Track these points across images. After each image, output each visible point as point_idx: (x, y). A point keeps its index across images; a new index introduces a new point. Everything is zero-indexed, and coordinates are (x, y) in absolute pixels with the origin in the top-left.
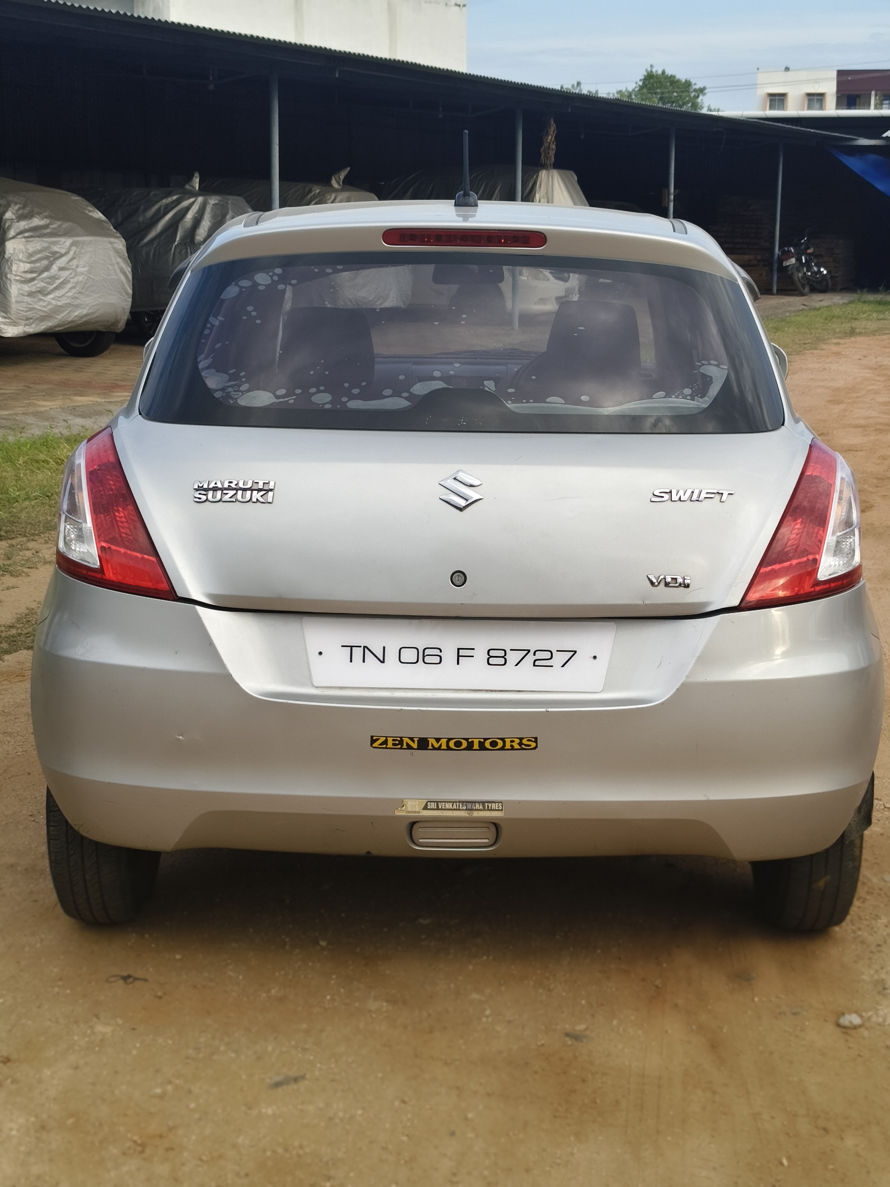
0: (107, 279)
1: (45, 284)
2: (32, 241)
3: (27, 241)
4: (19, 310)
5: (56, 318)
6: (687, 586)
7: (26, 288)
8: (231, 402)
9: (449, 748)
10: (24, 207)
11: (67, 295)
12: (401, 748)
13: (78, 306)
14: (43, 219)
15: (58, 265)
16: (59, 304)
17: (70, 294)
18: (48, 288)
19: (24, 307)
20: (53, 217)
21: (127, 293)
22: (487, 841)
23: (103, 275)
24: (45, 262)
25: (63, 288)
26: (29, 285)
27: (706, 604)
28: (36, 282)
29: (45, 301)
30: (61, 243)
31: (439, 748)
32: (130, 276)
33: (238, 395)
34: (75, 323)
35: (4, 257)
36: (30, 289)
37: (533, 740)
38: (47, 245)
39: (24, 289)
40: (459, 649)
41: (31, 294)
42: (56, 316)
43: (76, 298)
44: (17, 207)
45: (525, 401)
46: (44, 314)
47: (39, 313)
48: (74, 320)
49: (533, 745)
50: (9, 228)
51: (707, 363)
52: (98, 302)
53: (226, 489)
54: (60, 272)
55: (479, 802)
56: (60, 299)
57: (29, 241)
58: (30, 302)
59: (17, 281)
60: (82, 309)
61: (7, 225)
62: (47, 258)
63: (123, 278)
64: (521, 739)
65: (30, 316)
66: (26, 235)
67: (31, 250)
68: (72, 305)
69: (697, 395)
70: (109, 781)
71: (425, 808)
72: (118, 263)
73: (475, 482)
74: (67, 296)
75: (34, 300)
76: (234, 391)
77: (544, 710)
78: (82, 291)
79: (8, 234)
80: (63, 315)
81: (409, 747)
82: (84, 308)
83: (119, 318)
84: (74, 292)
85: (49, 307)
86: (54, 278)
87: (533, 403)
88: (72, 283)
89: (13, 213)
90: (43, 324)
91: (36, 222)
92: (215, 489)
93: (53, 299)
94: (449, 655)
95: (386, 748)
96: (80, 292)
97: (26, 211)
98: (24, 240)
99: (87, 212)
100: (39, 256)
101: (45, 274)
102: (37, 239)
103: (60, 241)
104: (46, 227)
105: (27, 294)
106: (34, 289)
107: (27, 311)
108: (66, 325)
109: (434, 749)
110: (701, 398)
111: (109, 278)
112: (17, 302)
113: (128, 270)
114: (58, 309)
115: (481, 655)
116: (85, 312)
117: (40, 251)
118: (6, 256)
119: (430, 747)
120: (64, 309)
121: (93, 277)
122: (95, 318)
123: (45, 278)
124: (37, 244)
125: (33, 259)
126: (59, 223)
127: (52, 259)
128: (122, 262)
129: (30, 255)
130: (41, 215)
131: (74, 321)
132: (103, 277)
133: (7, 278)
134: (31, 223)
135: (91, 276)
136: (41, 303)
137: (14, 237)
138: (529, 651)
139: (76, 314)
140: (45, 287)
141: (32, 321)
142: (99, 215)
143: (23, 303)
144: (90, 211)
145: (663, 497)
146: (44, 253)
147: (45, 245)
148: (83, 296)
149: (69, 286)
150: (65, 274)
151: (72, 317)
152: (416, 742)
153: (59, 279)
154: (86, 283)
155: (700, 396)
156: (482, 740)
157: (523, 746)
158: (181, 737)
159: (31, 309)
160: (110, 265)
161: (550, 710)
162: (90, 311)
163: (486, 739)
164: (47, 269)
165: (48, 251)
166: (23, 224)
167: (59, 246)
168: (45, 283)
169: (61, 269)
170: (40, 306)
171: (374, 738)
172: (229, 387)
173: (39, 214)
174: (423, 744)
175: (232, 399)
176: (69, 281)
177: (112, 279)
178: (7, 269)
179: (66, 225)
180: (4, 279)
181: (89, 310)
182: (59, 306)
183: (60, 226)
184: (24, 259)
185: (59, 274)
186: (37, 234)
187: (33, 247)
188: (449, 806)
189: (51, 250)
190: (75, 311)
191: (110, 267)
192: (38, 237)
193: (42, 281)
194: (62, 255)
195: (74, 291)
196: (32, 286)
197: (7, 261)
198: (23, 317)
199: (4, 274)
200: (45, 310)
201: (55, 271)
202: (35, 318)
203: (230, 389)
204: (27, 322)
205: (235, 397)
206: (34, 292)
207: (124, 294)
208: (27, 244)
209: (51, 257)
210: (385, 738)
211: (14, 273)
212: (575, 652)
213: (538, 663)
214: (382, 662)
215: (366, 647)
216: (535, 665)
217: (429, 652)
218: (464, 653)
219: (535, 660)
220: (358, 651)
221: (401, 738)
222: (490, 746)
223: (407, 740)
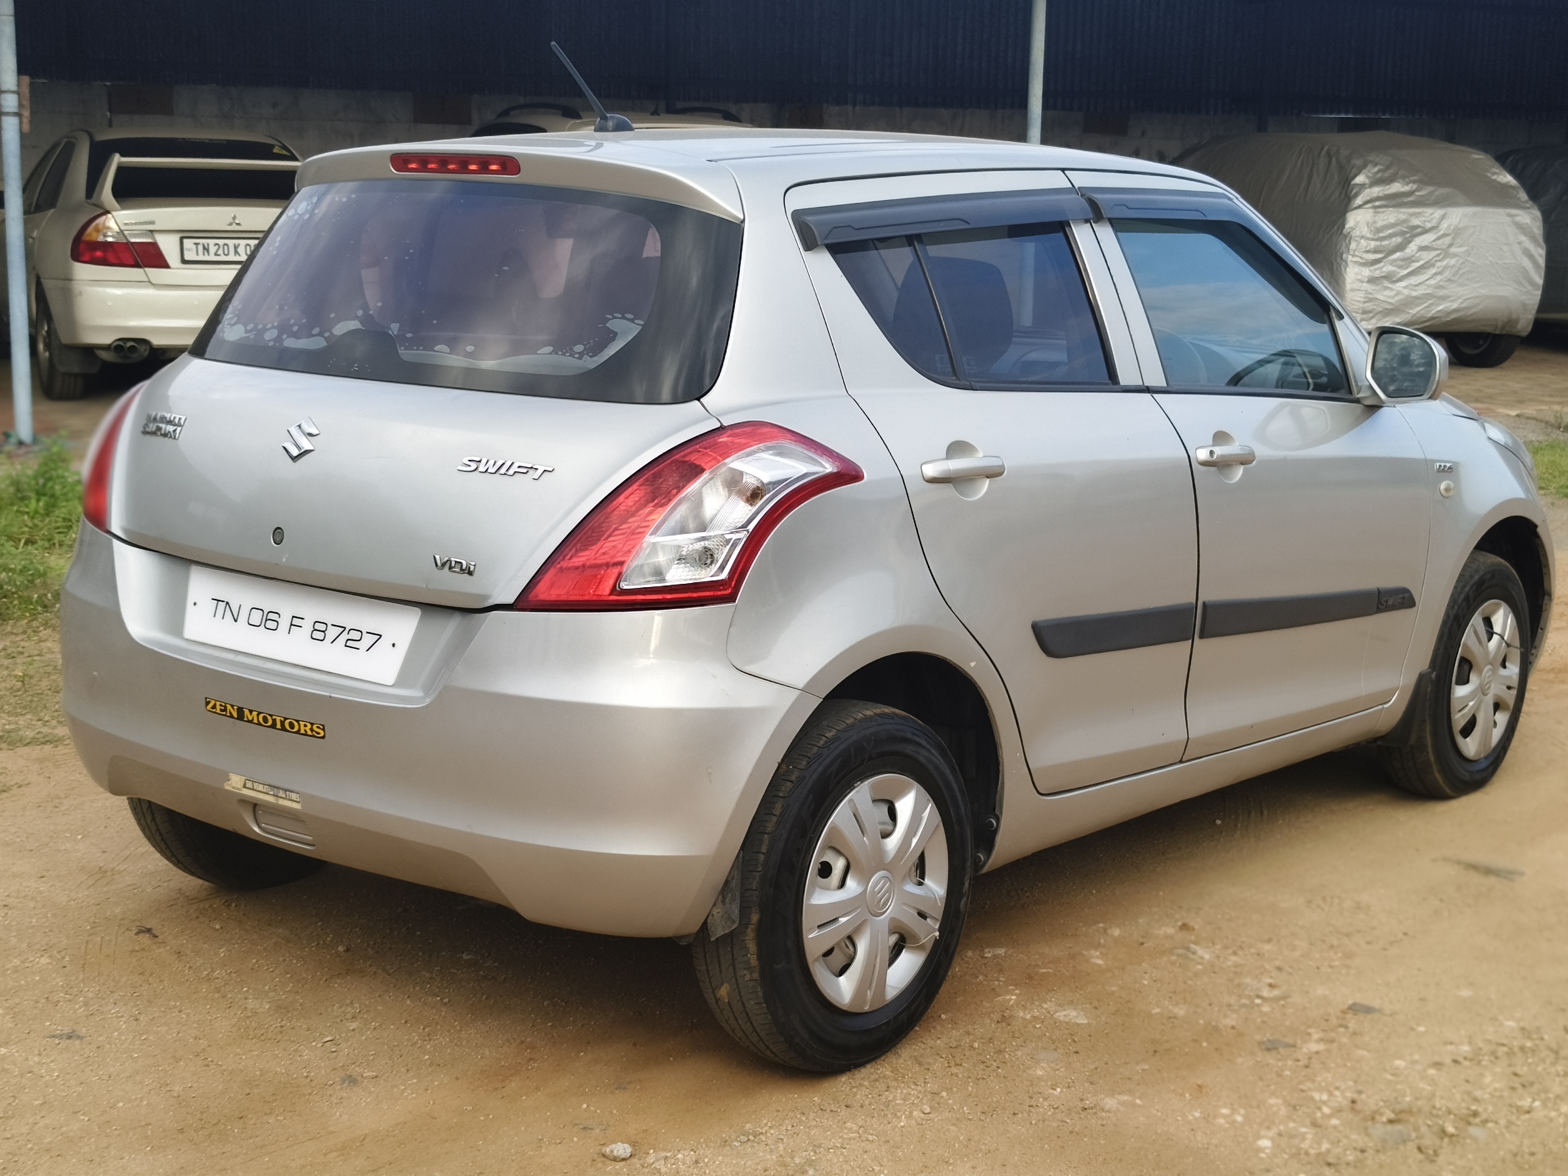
0: (1496, 263)
1: (1394, 268)
2: (1383, 212)
3: (1375, 212)
4: (1354, 300)
5: (1408, 313)
6: (470, 573)
7: (1366, 272)
9: (259, 723)
10: (1387, 168)
11: (1427, 283)
12: (225, 715)
13: (1444, 298)
14: (1407, 184)
15: (1418, 244)
16: (1414, 294)
17: (1432, 282)
18: (1399, 273)
19: (1361, 297)
20: (1423, 183)
21: (1532, 283)
22: (311, 838)
23: (1490, 258)
24: (1399, 240)
25: (1422, 274)
26: (1372, 268)
27: (486, 597)
28: (1382, 264)
29: (1392, 290)
30: (1427, 215)
31: (251, 722)
32: (1542, 262)
34: (1437, 320)
35: (1342, 231)
36: (1371, 274)
37: (322, 727)
38: (1404, 217)
39: (1363, 274)
40: (293, 617)
41: (1372, 280)
42: (1407, 310)
43: (1442, 287)
44: (1376, 169)
45: (415, 348)
46: (1389, 307)
47: (1381, 305)
48: (1436, 315)
49: (322, 734)
50: (1356, 195)
51: (621, 316)
52: (1476, 294)
54: (1419, 253)
55: (282, 789)
56: (1415, 288)
57: (1378, 212)
58: (1371, 291)
59: (1356, 262)
60: (1449, 302)
61: (1354, 192)
62: (1402, 233)
63: (1527, 263)
64: (312, 724)
65: (1369, 309)
66: (1377, 203)
67: (1380, 224)
68: (1435, 297)
69: (587, 354)
71: (245, 786)
72: (1520, 243)
73: (314, 431)
74: (1427, 285)
75: (1377, 288)
78: (1452, 279)
79: (1352, 202)
80: (1419, 309)
81: (232, 716)
82: (1453, 301)
83: (1514, 316)
84: (1438, 280)
85: (1397, 298)
86: (1409, 260)
87: (423, 350)
88: (1438, 267)
89: (1367, 177)
90: (1387, 319)
91: (1396, 187)
93: (1405, 288)
94: (285, 622)
95: (215, 713)
96: (1449, 280)
97: (1387, 174)
98: (1371, 210)
99: (1489, 175)
100: (1390, 231)
101: (1398, 255)
102: (1391, 209)
103: (1426, 212)
104: (1410, 193)
105: (1366, 280)
106: (1377, 274)
107: (1365, 302)
108: (1425, 322)
109: (248, 721)
110: (591, 357)
111: (1500, 262)
112: (1352, 290)
113: (1540, 253)
114: (1411, 301)
115: (307, 626)
116: (1455, 306)
117: (1393, 226)
118: (1344, 231)
119: (246, 719)
120: (1420, 301)
121: (1472, 260)
122: (1471, 315)
123: (1395, 260)
124: (1391, 216)
125: (1381, 235)
126: (1431, 189)
127: (1408, 235)
128: (1527, 241)
129: (1378, 230)
130: (1407, 180)
131: (1436, 318)
132: (1491, 261)
133: (1342, 259)
134: (1388, 189)
135: (1469, 259)
136: (1387, 293)
137: (1360, 207)
138: (346, 628)
139: (1439, 308)
140: (1394, 271)
141: (1371, 315)
142: (1507, 179)
143: (1360, 292)
144: (1495, 174)
145: (470, 466)
146: (1400, 227)
147: (1403, 217)
148: (1453, 285)
149: (1434, 271)
150: (1426, 256)
151: (1434, 312)
152: (236, 711)
153: (1417, 261)
154: (1459, 269)
155: (591, 354)
156: (283, 719)
157: (314, 733)
159: (1370, 300)
160: (1505, 244)
161: (333, 695)
162: (1464, 305)
163: (286, 719)
164: (1400, 247)
165: (1405, 225)
166: (1376, 191)
167: (1423, 219)
168: (1395, 266)
169: (1422, 249)
170: (1385, 296)
171: (207, 699)
173: (1404, 177)
174: (241, 714)
176: (1433, 265)
177: (1505, 263)
178: (1343, 247)
179: (1441, 191)
180: (1339, 260)
181: (1462, 303)
182: (1414, 297)
183: (1431, 193)
184: (1369, 235)
185: (1418, 255)
186: (1392, 203)
187: (1384, 220)
188: (261, 787)
189: (1411, 224)
190: (1439, 305)
191: (1505, 248)
192: (1394, 206)
193: (1391, 264)
194: (1426, 231)
195: (1439, 278)
196: (1376, 270)
197: (1346, 237)
198: (1359, 309)
199: (1338, 254)
200: (1392, 301)
201: (1412, 251)
202: (1376, 311)
204: (1364, 316)
206: (1377, 278)
207: (1526, 284)
208: (1375, 216)
209: (1408, 233)
210: (214, 702)
211: (1351, 252)
212: (381, 636)
213: (350, 643)
214: (236, 621)
215: (227, 603)
216: (346, 646)
217: (271, 616)
218: (296, 622)
219: (348, 640)
220: (222, 605)
221: (226, 704)
222: (286, 727)
223: (229, 707)
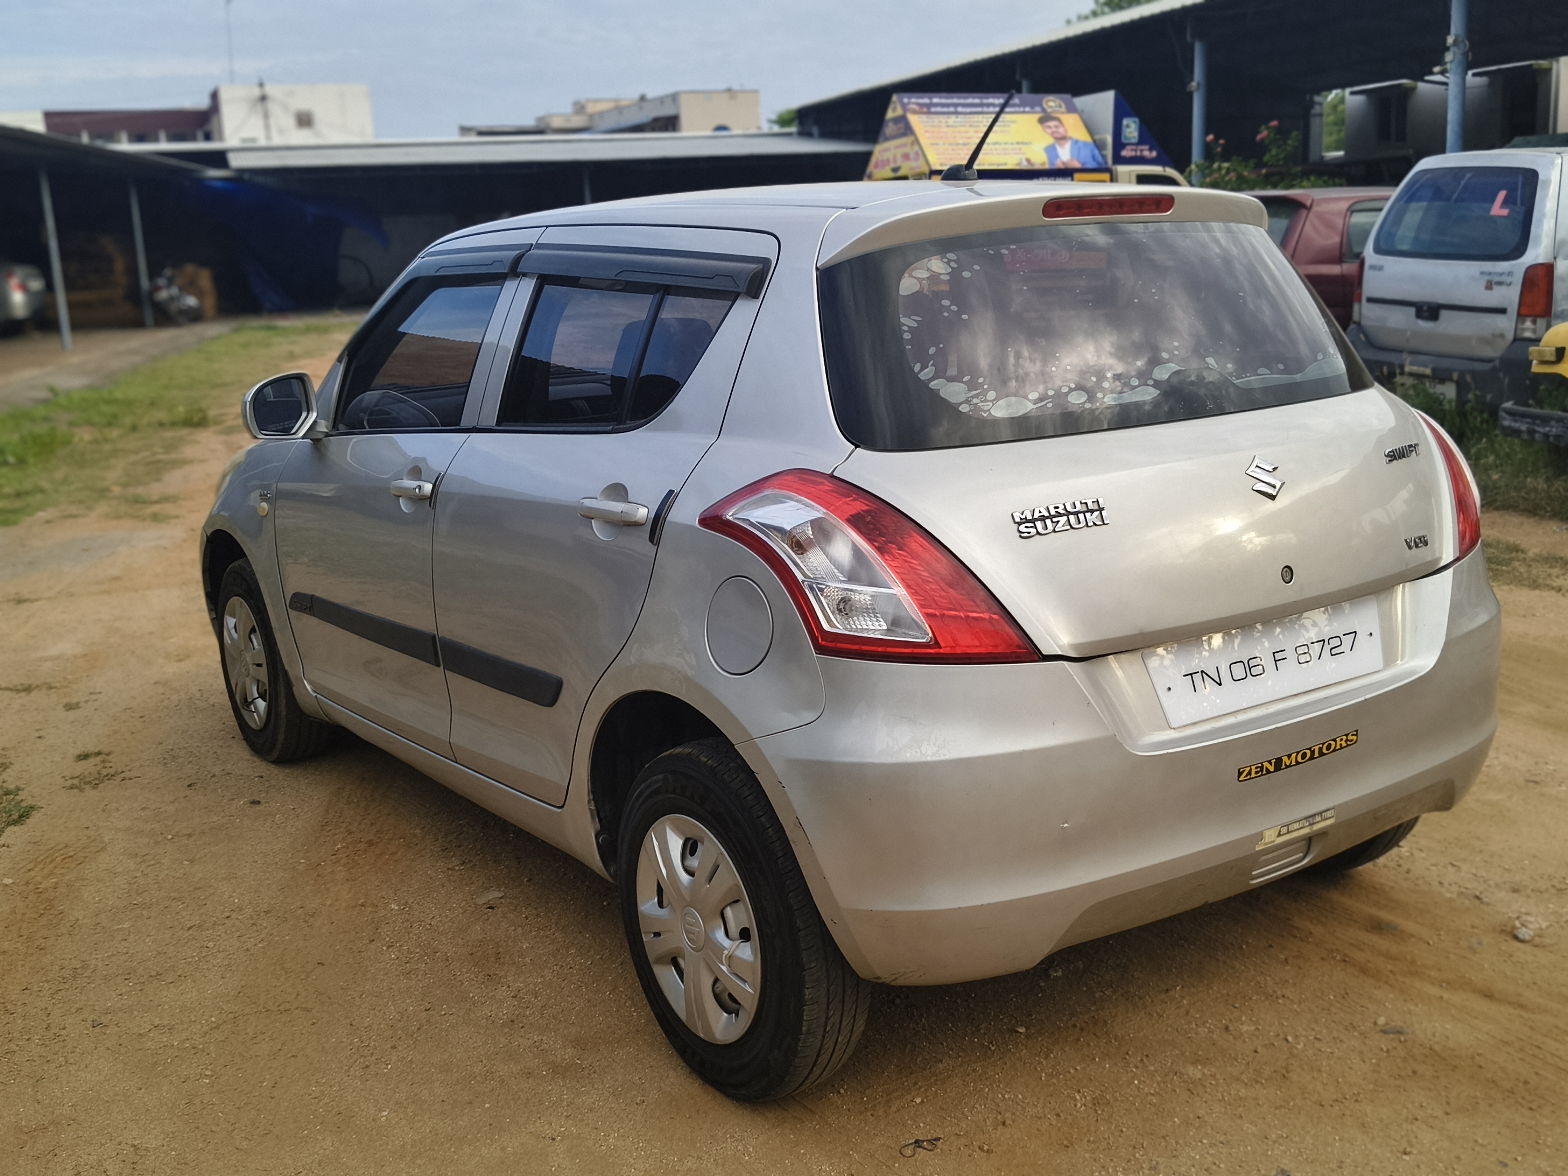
6: (1427, 544)
8: (985, 415)
9: (1298, 763)
12: (1262, 775)
27: (1439, 560)
31: (1291, 765)
33: (988, 405)
40: (1274, 653)
49: (1355, 738)
53: (1055, 516)
55: (1317, 814)
64: (1347, 735)
70: (981, 904)
71: (1279, 835)
76: (982, 402)
77: (1362, 699)
81: (1268, 772)
92: (1043, 519)
94: (1268, 662)
95: (1250, 778)
109: (1287, 767)
115: (1291, 655)
119: (1284, 766)
138: (1324, 640)
152: (1273, 764)
156: (1321, 746)
157: (1348, 743)
158: (1066, 825)
163: (1323, 744)
171: (1241, 770)
172: (972, 397)
174: (1278, 764)
175: (985, 411)
188: (1296, 826)
203: (975, 401)
205: (986, 408)
210: (1249, 768)
212: (1355, 632)
213: (1334, 651)
214: (1220, 684)
215: (1202, 672)
216: (1332, 655)
217: (1252, 663)
218: (1278, 656)
219: (1331, 649)
220: (1197, 678)
221: (1261, 763)
222: (1326, 750)
223: (1266, 764)
